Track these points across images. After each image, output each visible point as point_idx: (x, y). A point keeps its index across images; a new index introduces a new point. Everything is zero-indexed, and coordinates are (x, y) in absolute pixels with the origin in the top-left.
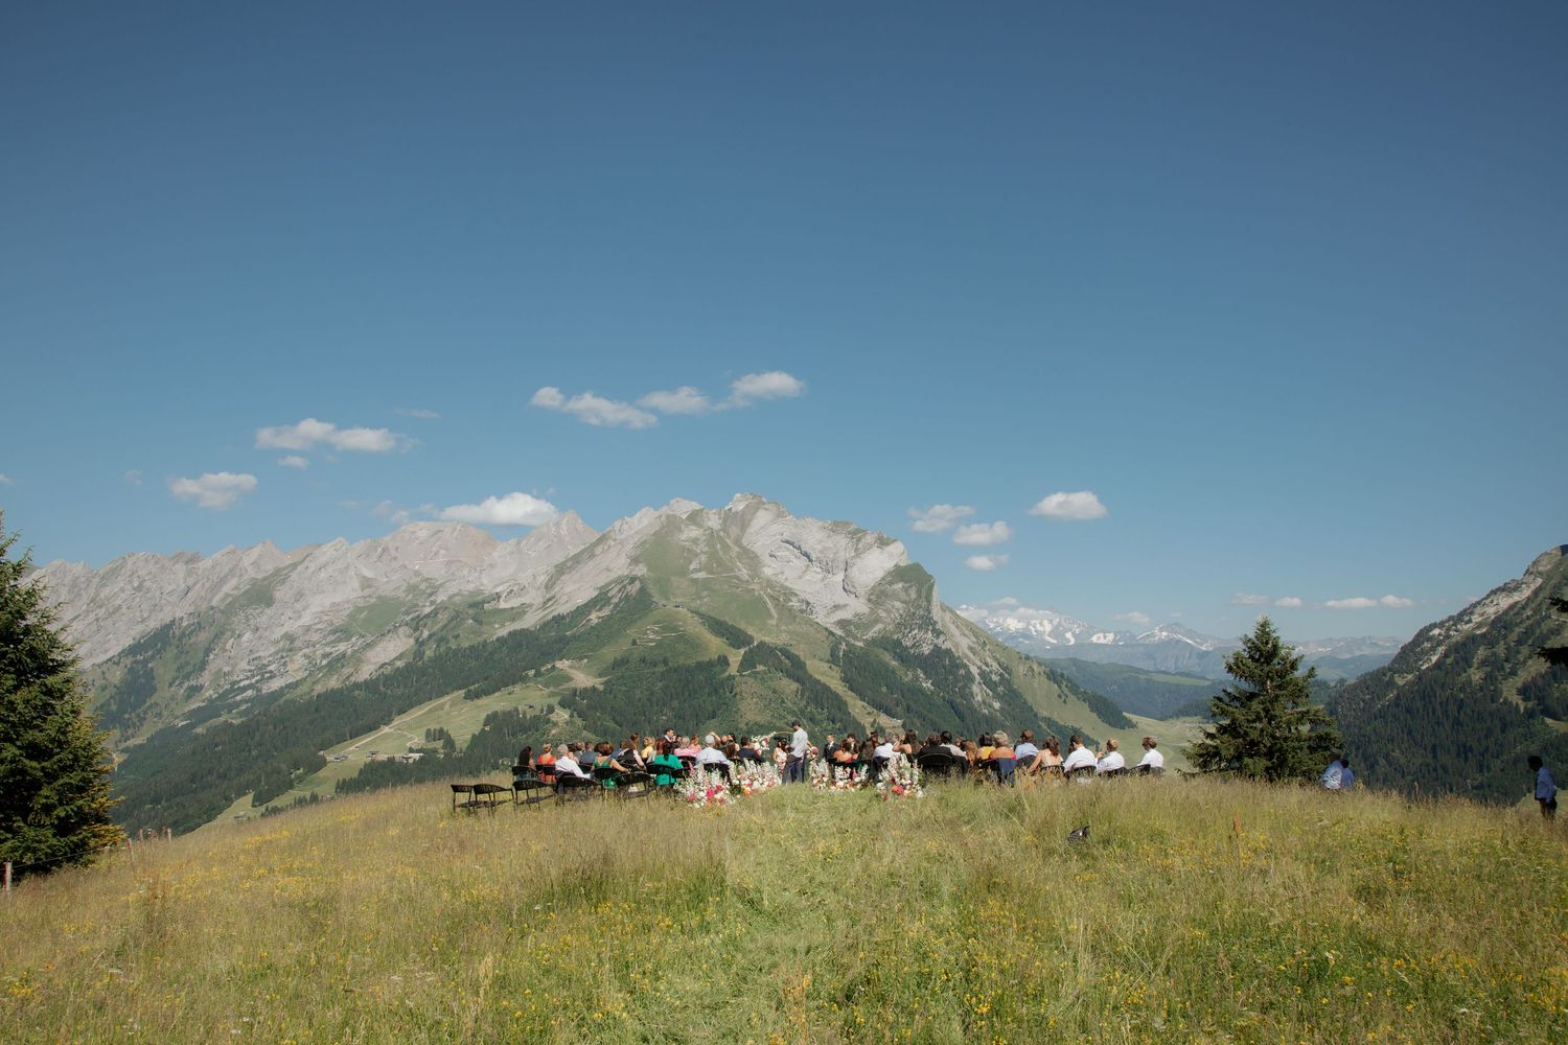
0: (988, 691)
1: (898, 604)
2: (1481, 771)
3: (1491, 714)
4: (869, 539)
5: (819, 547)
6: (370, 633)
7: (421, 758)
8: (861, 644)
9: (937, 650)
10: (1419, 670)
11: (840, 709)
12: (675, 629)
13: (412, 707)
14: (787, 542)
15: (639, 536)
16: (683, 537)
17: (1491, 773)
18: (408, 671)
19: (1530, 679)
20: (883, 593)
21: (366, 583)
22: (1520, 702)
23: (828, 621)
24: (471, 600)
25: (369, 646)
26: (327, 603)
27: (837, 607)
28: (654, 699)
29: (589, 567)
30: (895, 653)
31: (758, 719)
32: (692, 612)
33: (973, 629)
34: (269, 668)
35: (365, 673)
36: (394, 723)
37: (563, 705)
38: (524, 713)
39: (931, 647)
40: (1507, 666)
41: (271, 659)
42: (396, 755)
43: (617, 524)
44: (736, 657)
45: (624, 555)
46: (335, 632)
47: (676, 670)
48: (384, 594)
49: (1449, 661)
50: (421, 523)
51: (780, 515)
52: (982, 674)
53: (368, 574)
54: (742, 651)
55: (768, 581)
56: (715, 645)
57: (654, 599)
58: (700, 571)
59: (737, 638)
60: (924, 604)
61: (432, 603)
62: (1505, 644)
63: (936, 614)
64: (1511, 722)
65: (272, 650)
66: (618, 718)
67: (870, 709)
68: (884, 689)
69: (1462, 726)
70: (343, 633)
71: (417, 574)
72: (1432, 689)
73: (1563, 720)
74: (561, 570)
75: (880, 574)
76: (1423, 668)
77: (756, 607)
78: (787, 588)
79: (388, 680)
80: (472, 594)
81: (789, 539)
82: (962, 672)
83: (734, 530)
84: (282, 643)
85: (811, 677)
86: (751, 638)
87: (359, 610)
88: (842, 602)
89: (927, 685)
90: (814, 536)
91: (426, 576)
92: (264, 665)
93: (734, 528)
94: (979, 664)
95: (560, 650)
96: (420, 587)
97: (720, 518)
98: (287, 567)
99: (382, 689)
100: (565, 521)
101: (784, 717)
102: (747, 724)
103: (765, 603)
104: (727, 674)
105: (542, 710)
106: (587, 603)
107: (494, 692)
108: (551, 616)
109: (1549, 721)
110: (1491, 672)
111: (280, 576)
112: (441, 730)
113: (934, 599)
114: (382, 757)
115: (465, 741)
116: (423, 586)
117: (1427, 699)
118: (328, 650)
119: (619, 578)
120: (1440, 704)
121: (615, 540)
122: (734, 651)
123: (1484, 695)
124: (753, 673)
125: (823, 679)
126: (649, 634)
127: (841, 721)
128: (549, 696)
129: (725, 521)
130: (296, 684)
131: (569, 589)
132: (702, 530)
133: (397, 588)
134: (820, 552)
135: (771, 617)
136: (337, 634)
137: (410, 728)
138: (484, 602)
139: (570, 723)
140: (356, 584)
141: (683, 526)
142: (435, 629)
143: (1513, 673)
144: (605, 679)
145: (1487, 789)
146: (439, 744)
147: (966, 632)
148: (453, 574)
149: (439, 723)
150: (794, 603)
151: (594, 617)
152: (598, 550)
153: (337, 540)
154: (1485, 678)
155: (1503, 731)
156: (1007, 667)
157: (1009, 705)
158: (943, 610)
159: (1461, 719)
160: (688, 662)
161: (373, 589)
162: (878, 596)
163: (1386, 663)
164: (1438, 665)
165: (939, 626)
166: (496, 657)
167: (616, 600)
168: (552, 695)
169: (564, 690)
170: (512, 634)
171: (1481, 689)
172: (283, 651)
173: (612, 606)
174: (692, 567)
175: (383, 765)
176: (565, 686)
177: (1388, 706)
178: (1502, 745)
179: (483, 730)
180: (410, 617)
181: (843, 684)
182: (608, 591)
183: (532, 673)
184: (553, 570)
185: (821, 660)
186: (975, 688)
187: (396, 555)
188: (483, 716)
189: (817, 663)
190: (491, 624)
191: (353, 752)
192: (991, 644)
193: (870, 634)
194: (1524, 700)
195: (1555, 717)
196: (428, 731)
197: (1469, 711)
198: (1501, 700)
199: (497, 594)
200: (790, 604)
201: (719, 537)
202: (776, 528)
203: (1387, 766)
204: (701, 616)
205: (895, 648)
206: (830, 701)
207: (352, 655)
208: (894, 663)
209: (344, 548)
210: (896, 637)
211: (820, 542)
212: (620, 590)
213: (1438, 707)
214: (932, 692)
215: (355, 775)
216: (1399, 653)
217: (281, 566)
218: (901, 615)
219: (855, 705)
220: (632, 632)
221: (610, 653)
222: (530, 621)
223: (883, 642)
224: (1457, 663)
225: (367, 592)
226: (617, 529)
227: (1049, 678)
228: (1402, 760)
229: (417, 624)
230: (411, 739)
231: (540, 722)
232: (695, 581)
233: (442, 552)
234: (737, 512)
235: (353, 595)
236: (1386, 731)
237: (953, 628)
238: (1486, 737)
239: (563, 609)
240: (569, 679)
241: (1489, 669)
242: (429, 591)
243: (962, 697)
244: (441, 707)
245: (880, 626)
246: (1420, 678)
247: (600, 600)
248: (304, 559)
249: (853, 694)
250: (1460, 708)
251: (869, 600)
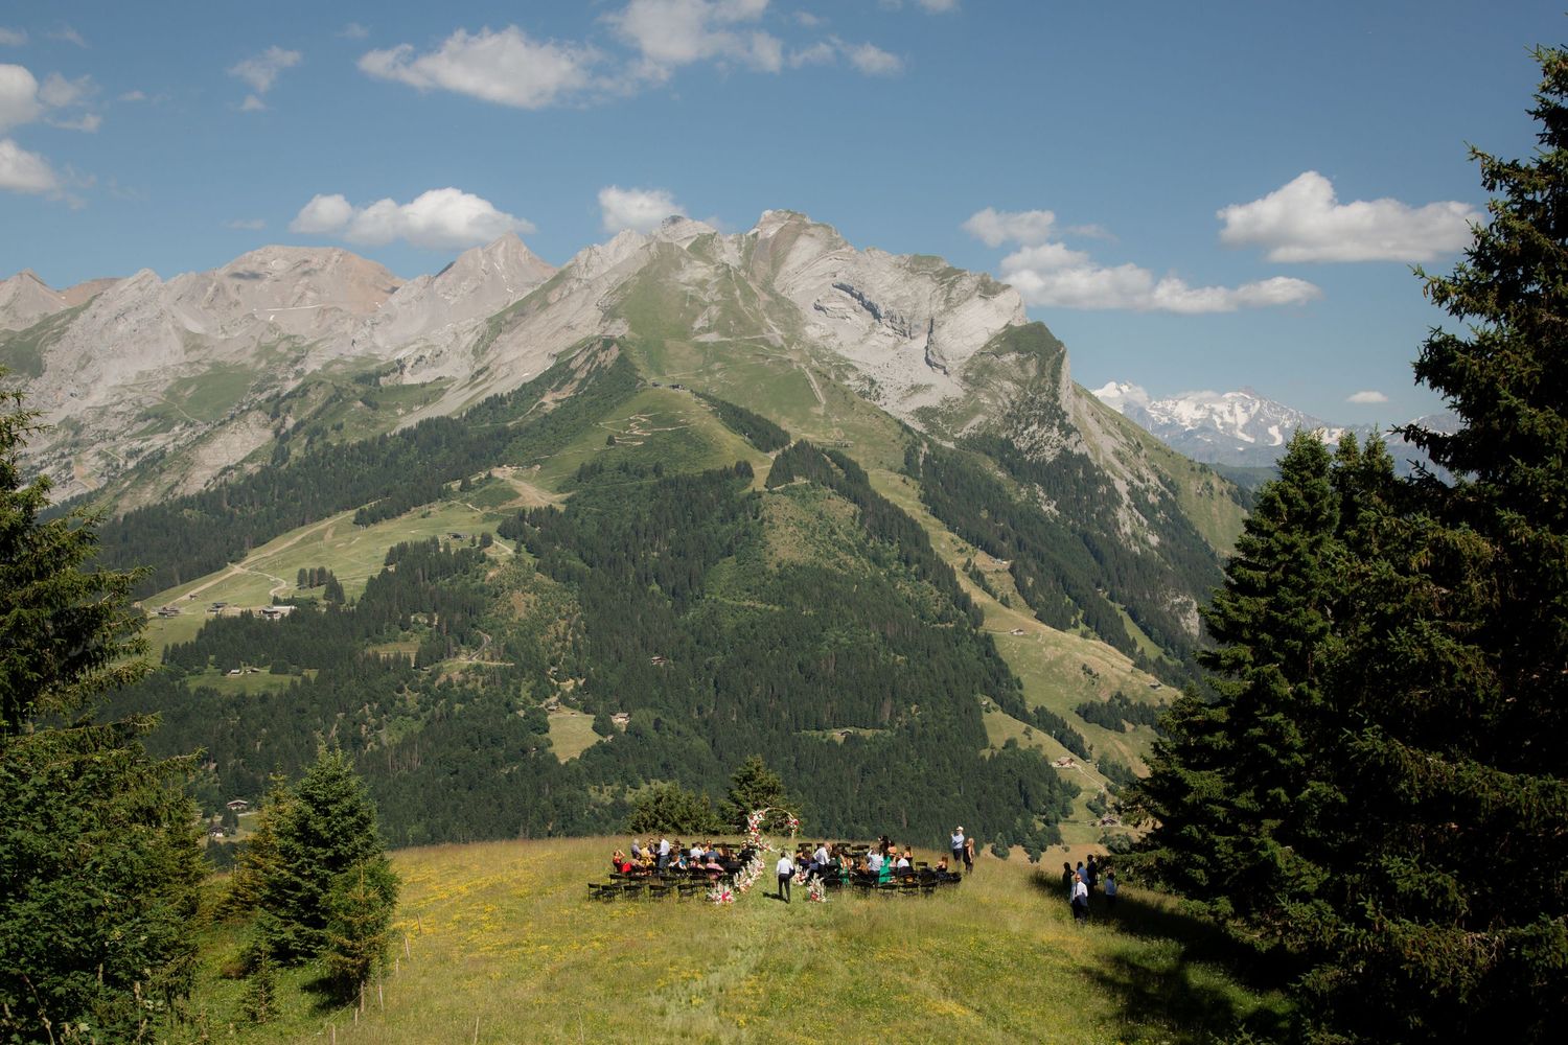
0: (1141, 518)
1: (1008, 385)
4: (967, 284)
5: (891, 296)
6: (200, 419)
7: (293, 613)
8: (951, 445)
9: (1065, 456)
11: (917, 545)
12: (672, 421)
13: (276, 536)
14: (842, 287)
15: (616, 276)
16: (684, 278)
18: (266, 482)
20: (987, 368)
21: (192, 342)
23: (902, 409)
24: (359, 371)
25: (202, 440)
26: (131, 374)
27: (915, 389)
28: (642, 528)
29: (540, 323)
30: (1002, 459)
31: (796, 557)
32: (698, 395)
33: (1121, 424)
34: (42, 473)
35: (198, 481)
36: (250, 559)
37: (505, 533)
38: (447, 546)
39: (1057, 452)
41: (45, 457)
42: (253, 609)
43: (582, 255)
44: (763, 465)
45: (593, 306)
46: (145, 417)
47: (674, 483)
48: (220, 359)
50: (276, 249)
51: (831, 245)
52: (1134, 493)
53: (196, 327)
54: (773, 456)
55: (813, 347)
56: (732, 446)
57: (640, 374)
58: (708, 330)
59: (764, 435)
60: (1049, 385)
61: (299, 374)
63: (1066, 401)
65: (46, 444)
66: (587, 554)
67: (962, 544)
68: (984, 514)
70: (160, 419)
71: (273, 327)
74: (498, 325)
75: (982, 339)
77: (794, 388)
78: (841, 358)
79: (235, 494)
80: (359, 361)
81: (845, 283)
82: (1103, 489)
83: (762, 267)
84: (60, 435)
85: (875, 494)
86: (786, 435)
87: (183, 383)
88: (924, 382)
89: (1049, 508)
90: (884, 280)
91: (287, 332)
92: (33, 467)
93: (761, 264)
94: (1129, 477)
95: (498, 451)
96: (279, 349)
97: (740, 249)
98: (59, 317)
99: (225, 505)
100: (501, 249)
101: (836, 556)
102: (779, 566)
103: (808, 381)
104: (750, 490)
105: (473, 541)
106: (538, 378)
107: (400, 515)
108: (482, 399)
111: (52, 328)
112: (322, 572)
113: (1064, 379)
114: (234, 611)
115: (357, 587)
116: (283, 348)
118: (136, 445)
119: (587, 340)
121: (579, 280)
122: (761, 455)
124: (788, 488)
125: (892, 498)
126: (631, 427)
127: (919, 561)
128: (484, 521)
129: (748, 253)
130: (89, 498)
131: (509, 356)
132: (712, 268)
133: (244, 350)
134: (894, 303)
135: (817, 403)
136: (149, 422)
137: (273, 567)
138: (379, 374)
139: (516, 560)
140: (178, 345)
141: (683, 262)
142: (305, 415)
144: (569, 495)
146: (319, 592)
147: (1112, 429)
148: (329, 329)
149: (319, 560)
150: (852, 382)
151: (549, 401)
152: (554, 296)
153: (141, 273)
156: (1172, 482)
157: (1174, 539)
158: (1078, 394)
160: (690, 472)
161: (204, 352)
162: (978, 372)
165: (1070, 420)
166: (401, 460)
167: (581, 375)
168: (489, 518)
169: (504, 511)
170: (426, 425)
172: (63, 445)
173: (576, 384)
174: (698, 325)
175: (232, 621)
176: (508, 505)
179: (385, 571)
180: (265, 395)
181: (923, 506)
182: (570, 361)
183: (456, 485)
184: (486, 327)
185: (891, 469)
186: (1122, 514)
187: (239, 298)
188: (385, 549)
189: (885, 474)
190: (392, 408)
191: (184, 604)
192: (1149, 446)
193: (965, 430)
196: (302, 572)
199: (399, 361)
200: (846, 383)
201: (738, 277)
202: (826, 265)
204: (711, 400)
205: (1004, 452)
206: (903, 532)
207: (175, 455)
208: (1000, 474)
209: (153, 285)
210: (1004, 435)
211: (892, 288)
212: (587, 361)
214: (1056, 519)
215: (193, 638)
217: (51, 313)
218: (1013, 403)
219: (940, 539)
220: (607, 425)
221: (575, 456)
222: (450, 405)
223: (985, 443)
225: (194, 356)
226: (583, 264)
227: (1235, 500)
229: (276, 407)
230: (275, 584)
231: (470, 560)
232: (702, 347)
233: (310, 294)
234: (766, 241)
235: (171, 362)
237: (1090, 421)
239: (503, 386)
240: (512, 495)
242: (293, 355)
243: (1101, 527)
244: (320, 536)
245: (980, 419)
247: (559, 373)
248: (90, 303)
249: (937, 521)
251: (965, 379)
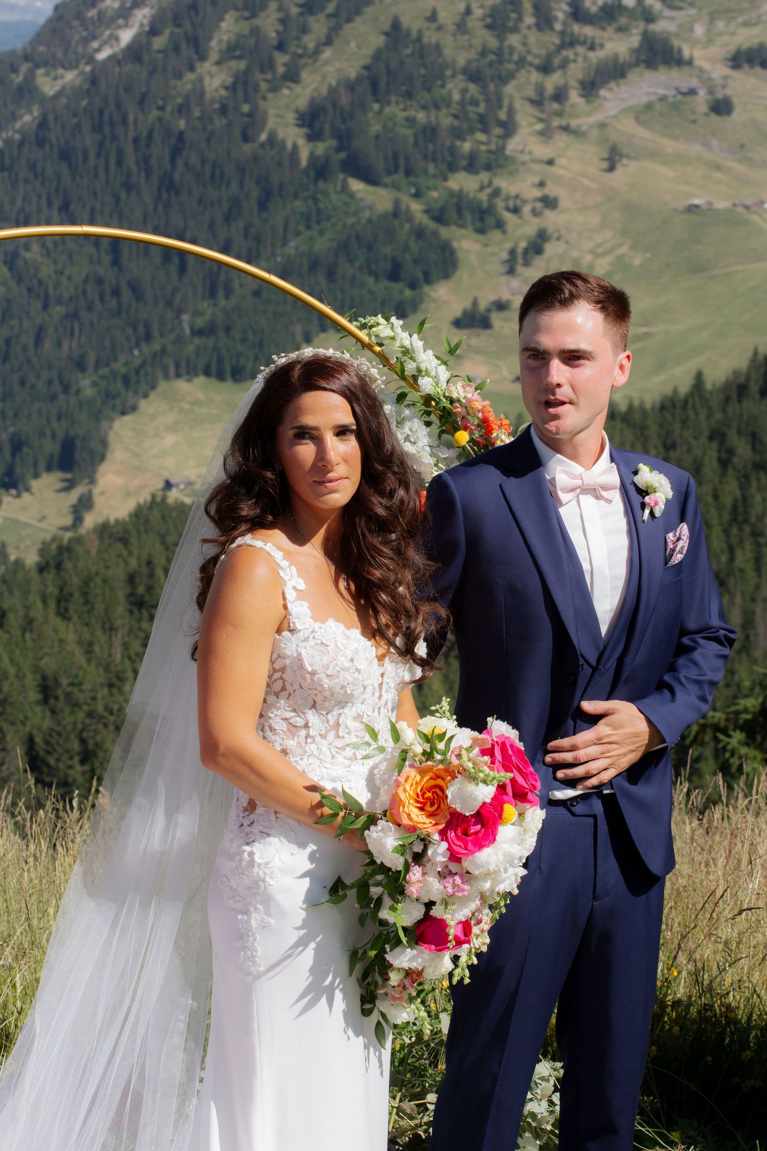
2: (212, 294)
3: (241, 170)
10: (91, 60)
17: (234, 300)
19: (324, 90)
22: (301, 142)
40: (281, 60)
49: (159, 42)
62: (280, 9)
64: (281, 187)
69: (178, 193)
72: (118, 106)
73: (385, 186)
76: (102, 56)
109: (356, 185)
110: (247, 71)
117: (107, 130)
120: (136, 141)
123: (229, 125)
143: (292, 77)
145: (222, 335)
154: (234, 85)
155: (263, 205)
159: (177, 176)
163: (18, 44)
164: (135, 52)
171: (224, 110)
177: (21, 144)
178: (258, 239)
194: (313, 137)
195: (370, 179)
197: (194, 160)
198: (263, 137)
203: (13, 284)
213: (129, 150)
216: (50, 21)
224: (177, 49)
228: (46, 270)
236: (13, 202)
238: (228, 219)
241: (242, 65)
246: (93, 81)
250: (176, 152)
